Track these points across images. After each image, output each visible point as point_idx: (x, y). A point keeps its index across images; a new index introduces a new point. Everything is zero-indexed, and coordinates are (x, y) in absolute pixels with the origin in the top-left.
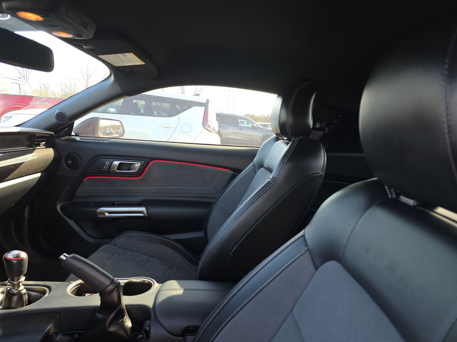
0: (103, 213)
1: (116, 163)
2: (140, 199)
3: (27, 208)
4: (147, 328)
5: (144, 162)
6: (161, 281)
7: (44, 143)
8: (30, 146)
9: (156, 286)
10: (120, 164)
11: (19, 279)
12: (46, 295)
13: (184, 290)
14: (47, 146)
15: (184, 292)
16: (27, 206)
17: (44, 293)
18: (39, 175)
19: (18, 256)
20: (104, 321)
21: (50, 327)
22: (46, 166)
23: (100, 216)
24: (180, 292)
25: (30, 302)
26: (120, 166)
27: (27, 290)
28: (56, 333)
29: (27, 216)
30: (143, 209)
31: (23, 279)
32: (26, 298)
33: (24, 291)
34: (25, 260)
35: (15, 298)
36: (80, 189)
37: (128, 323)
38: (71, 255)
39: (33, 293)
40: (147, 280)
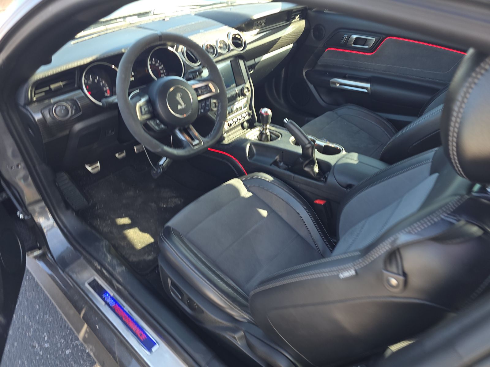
0: (335, 83)
1: (355, 37)
2: (369, 75)
3: (284, 69)
4: (327, 176)
5: (379, 38)
6: (348, 151)
7: (298, 16)
8: (288, 20)
9: (344, 152)
10: (357, 38)
11: (266, 125)
12: (279, 139)
13: (359, 162)
14: (301, 18)
15: (358, 163)
16: (283, 69)
17: (278, 137)
18: (291, 46)
19: (267, 112)
20: (302, 163)
21: (277, 157)
22: (297, 39)
23: (332, 85)
24: (355, 162)
25: (271, 140)
26: (357, 41)
27: (270, 132)
28: (280, 162)
29: (283, 76)
30: (368, 85)
31: (268, 126)
32: (269, 137)
33: (268, 133)
34: (270, 116)
35: (264, 136)
36: (321, 58)
37: (316, 169)
38: (289, 121)
39: (273, 136)
40: (339, 147)
